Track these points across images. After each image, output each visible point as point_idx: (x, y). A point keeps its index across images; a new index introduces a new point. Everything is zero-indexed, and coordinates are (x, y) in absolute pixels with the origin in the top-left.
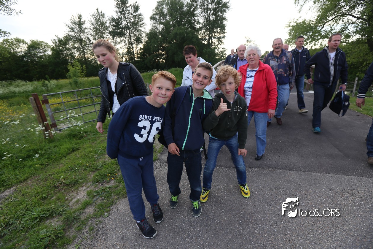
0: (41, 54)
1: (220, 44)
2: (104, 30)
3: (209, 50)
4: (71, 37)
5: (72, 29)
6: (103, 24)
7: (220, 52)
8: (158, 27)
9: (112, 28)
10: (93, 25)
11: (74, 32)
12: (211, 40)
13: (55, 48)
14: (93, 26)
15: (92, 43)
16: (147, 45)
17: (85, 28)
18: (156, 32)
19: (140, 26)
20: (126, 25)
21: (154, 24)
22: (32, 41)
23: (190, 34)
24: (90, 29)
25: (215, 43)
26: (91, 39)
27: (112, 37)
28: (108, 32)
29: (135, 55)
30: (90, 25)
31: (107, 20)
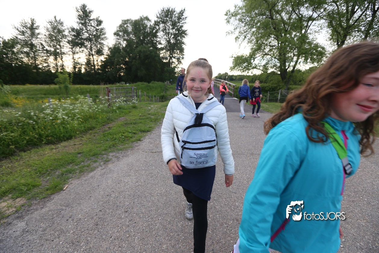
1: (179, 64)
2: (61, 38)
3: (170, 69)
5: (23, 33)
6: (60, 32)
7: (179, 71)
8: (122, 42)
9: (71, 38)
10: (49, 32)
11: (24, 35)
12: (172, 60)
14: (49, 33)
15: (46, 50)
16: (110, 59)
17: (39, 34)
18: (120, 47)
19: (102, 39)
20: (88, 37)
21: (117, 40)
23: (153, 53)
24: (45, 35)
25: (175, 63)
26: (45, 46)
27: (71, 47)
28: (66, 40)
29: (96, 66)
30: (45, 31)
31: (65, 29)
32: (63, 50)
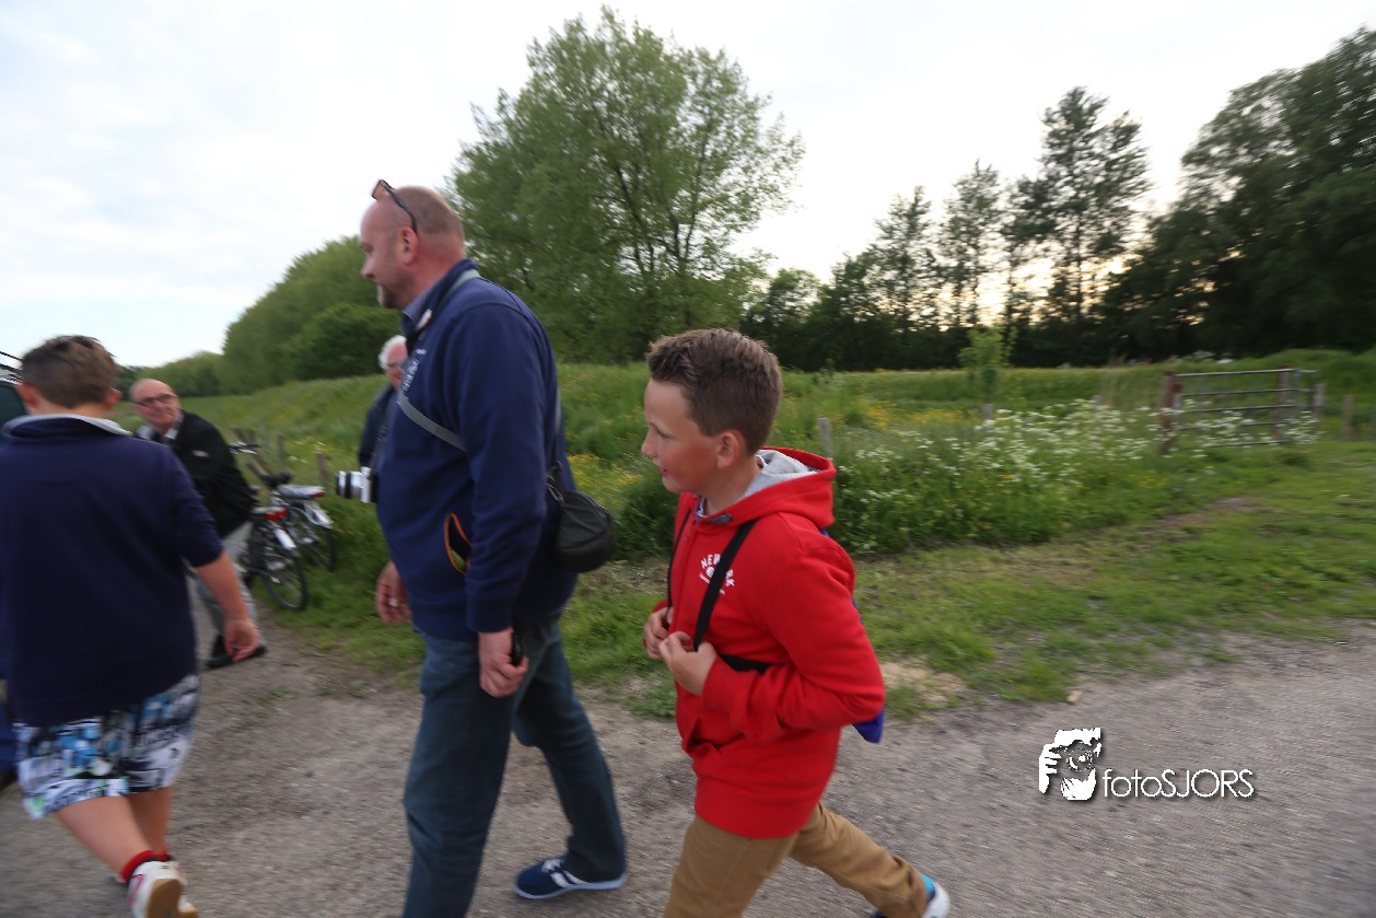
0: (793, 304)
2: (983, 224)
4: (879, 254)
5: (890, 231)
6: (983, 204)
8: (1218, 186)
9: (1015, 214)
10: (954, 212)
11: (890, 238)
13: (832, 288)
14: (953, 216)
15: (939, 269)
17: (926, 225)
19: (1128, 194)
21: (1195, 180)
22: (782, 272)
24: (942, 225)
26: (936, 256)
27: (1008, 244)
28: (998, 226)
29: (1088, 302)
30: (944, 212)
31: (1001, 192)
32: (984, 261)
